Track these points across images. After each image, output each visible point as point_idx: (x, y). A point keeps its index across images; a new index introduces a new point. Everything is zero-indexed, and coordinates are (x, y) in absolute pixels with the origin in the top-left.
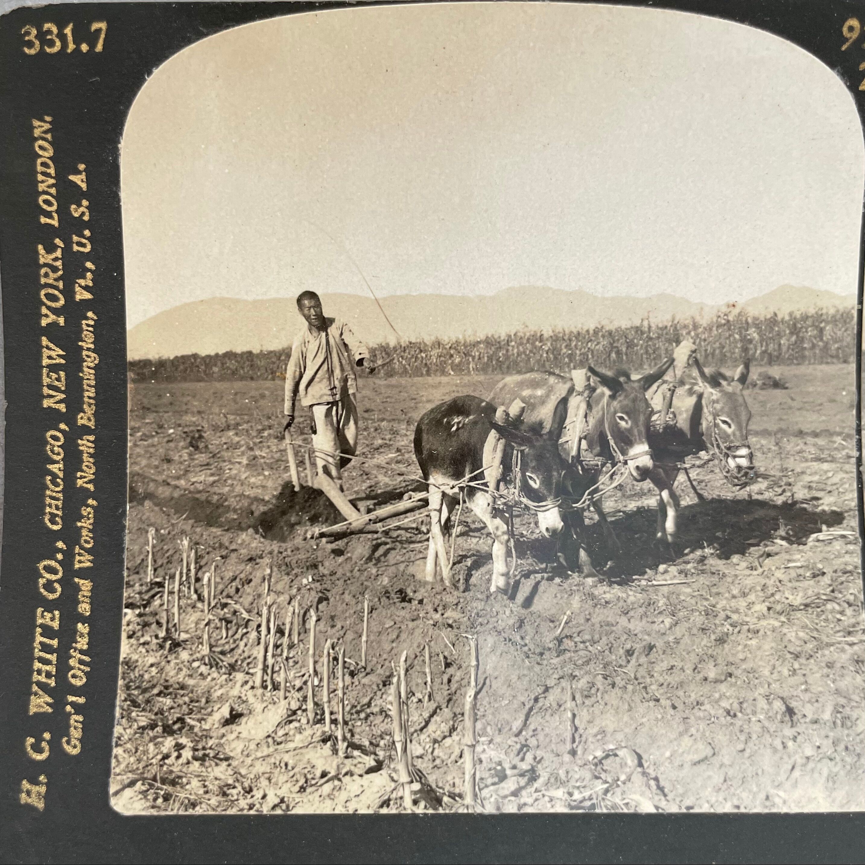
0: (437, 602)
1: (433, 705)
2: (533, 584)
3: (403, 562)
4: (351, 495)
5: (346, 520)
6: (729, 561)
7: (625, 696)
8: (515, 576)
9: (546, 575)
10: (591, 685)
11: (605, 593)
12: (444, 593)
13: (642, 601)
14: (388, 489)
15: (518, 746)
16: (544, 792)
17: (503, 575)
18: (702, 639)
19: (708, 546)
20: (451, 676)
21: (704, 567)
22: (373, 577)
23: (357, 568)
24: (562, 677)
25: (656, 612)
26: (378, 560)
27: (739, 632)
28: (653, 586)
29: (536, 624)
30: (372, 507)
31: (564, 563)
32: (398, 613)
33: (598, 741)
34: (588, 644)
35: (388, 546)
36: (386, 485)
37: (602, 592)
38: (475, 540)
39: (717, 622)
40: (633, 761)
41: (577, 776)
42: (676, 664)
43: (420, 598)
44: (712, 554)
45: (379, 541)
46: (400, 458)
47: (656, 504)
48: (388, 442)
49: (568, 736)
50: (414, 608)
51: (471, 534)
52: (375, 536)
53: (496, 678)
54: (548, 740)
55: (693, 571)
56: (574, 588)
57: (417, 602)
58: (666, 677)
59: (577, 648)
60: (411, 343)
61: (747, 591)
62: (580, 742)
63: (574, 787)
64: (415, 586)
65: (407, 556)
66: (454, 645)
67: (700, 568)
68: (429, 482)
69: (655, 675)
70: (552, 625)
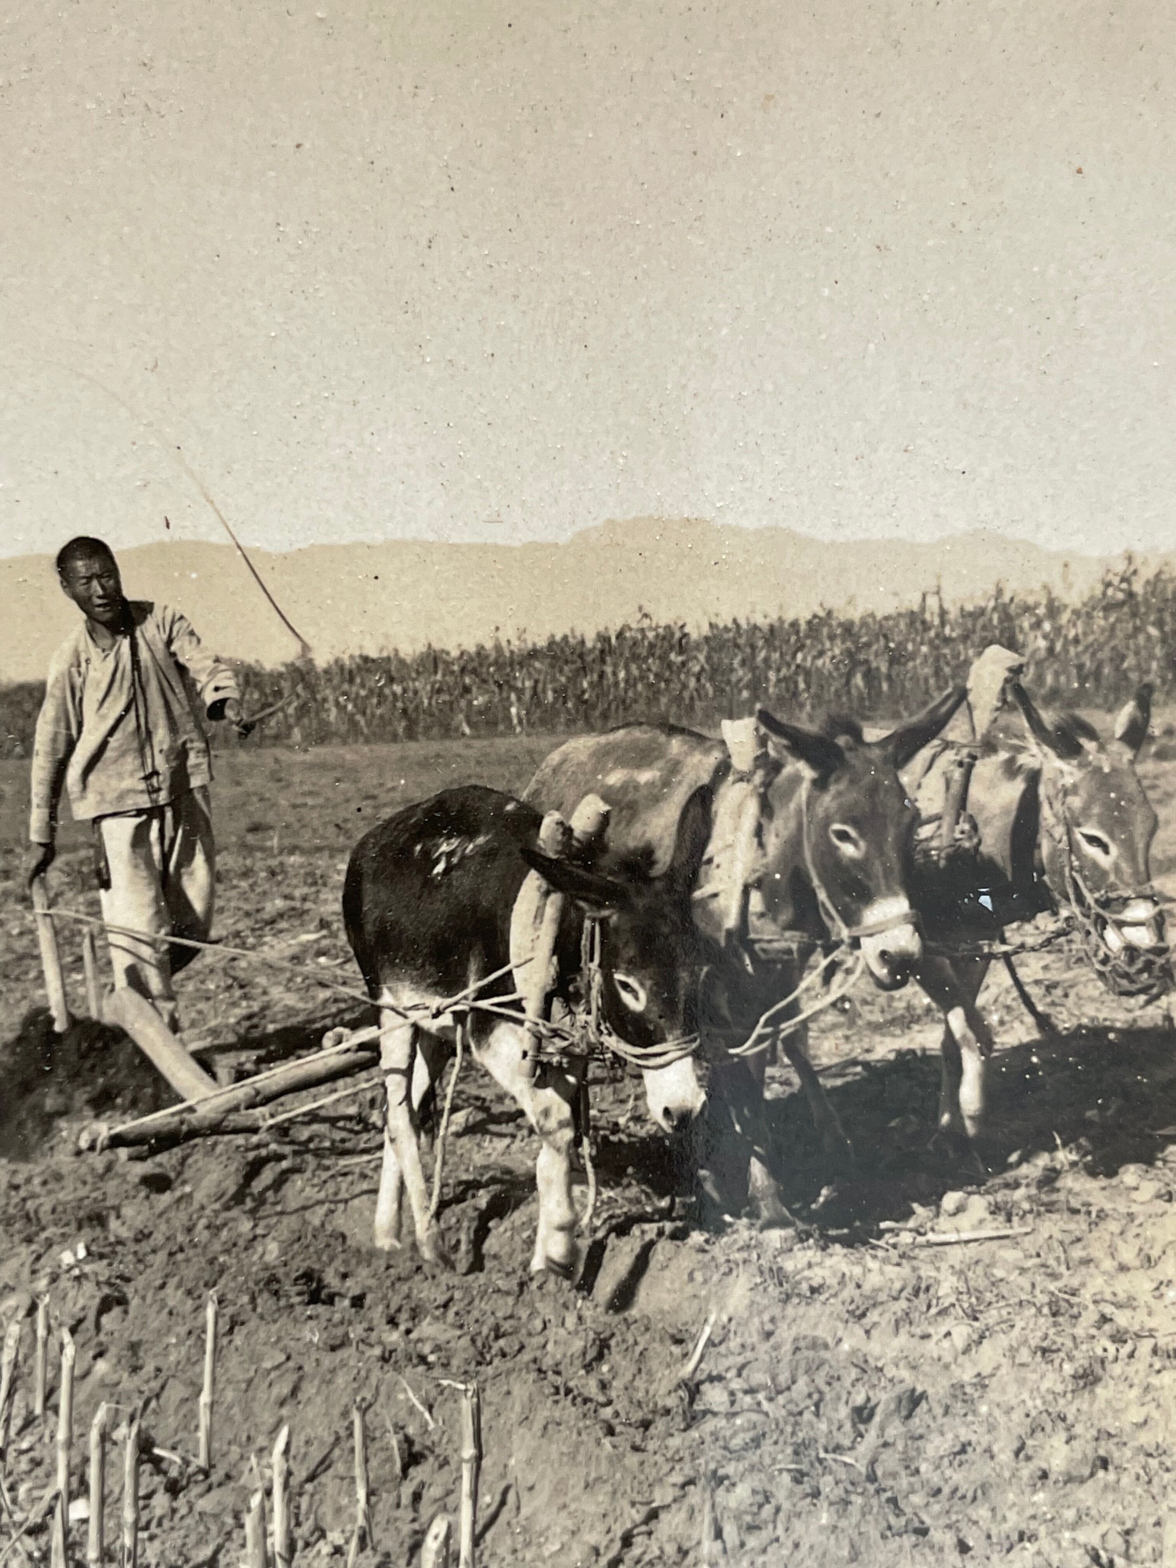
3: (321, 1202)
4: (200, 1038)
5: (182, 1101)
6: (1114, 1181)
7: (843, 1523)
8: (595, 1230)
9: (668, 1226)
11: (810, 1265)
12: (418, 1278)
13: (898, 1285)
14: (294, 1021)
17: (561, 1228)
19: (1065, 1145)
20: (422, 1484)
21: (1054, 1197)
22: (241, 1243)
23: (203, 1222)
24: (691, 1482)
25: (933, 1311)
26: (260, 1201)
27: (1131, 1355)
28: (930, 1245)
29: (638, 1349)
30: (249, 1066)
31: (715, 1195)
32: (295, 1333)
35: (285, 1164)
36: (291, 1011)
38: (501, 1144)
39: (1079, 1331)
42: (974, 1438)
43: (357, 1292)
44: (1074, 1164)
45: (263, 1152)
46: (325, 943)
50: (337, 1317)
51: (493, 1128)
52: (255, 1139)
53: (531, 1488)
55: (1026, 1206)
56: (738, 1256)
57: (347, 1302)
58: (948, 1472)
59: (737, 1408)
61: (1155, 1253)
64: (346, 1262)
65: (331, 1187)
66: (430, 1408)
67: (1045, 1198)
69: (923, 1468)
70: (676, 1350)
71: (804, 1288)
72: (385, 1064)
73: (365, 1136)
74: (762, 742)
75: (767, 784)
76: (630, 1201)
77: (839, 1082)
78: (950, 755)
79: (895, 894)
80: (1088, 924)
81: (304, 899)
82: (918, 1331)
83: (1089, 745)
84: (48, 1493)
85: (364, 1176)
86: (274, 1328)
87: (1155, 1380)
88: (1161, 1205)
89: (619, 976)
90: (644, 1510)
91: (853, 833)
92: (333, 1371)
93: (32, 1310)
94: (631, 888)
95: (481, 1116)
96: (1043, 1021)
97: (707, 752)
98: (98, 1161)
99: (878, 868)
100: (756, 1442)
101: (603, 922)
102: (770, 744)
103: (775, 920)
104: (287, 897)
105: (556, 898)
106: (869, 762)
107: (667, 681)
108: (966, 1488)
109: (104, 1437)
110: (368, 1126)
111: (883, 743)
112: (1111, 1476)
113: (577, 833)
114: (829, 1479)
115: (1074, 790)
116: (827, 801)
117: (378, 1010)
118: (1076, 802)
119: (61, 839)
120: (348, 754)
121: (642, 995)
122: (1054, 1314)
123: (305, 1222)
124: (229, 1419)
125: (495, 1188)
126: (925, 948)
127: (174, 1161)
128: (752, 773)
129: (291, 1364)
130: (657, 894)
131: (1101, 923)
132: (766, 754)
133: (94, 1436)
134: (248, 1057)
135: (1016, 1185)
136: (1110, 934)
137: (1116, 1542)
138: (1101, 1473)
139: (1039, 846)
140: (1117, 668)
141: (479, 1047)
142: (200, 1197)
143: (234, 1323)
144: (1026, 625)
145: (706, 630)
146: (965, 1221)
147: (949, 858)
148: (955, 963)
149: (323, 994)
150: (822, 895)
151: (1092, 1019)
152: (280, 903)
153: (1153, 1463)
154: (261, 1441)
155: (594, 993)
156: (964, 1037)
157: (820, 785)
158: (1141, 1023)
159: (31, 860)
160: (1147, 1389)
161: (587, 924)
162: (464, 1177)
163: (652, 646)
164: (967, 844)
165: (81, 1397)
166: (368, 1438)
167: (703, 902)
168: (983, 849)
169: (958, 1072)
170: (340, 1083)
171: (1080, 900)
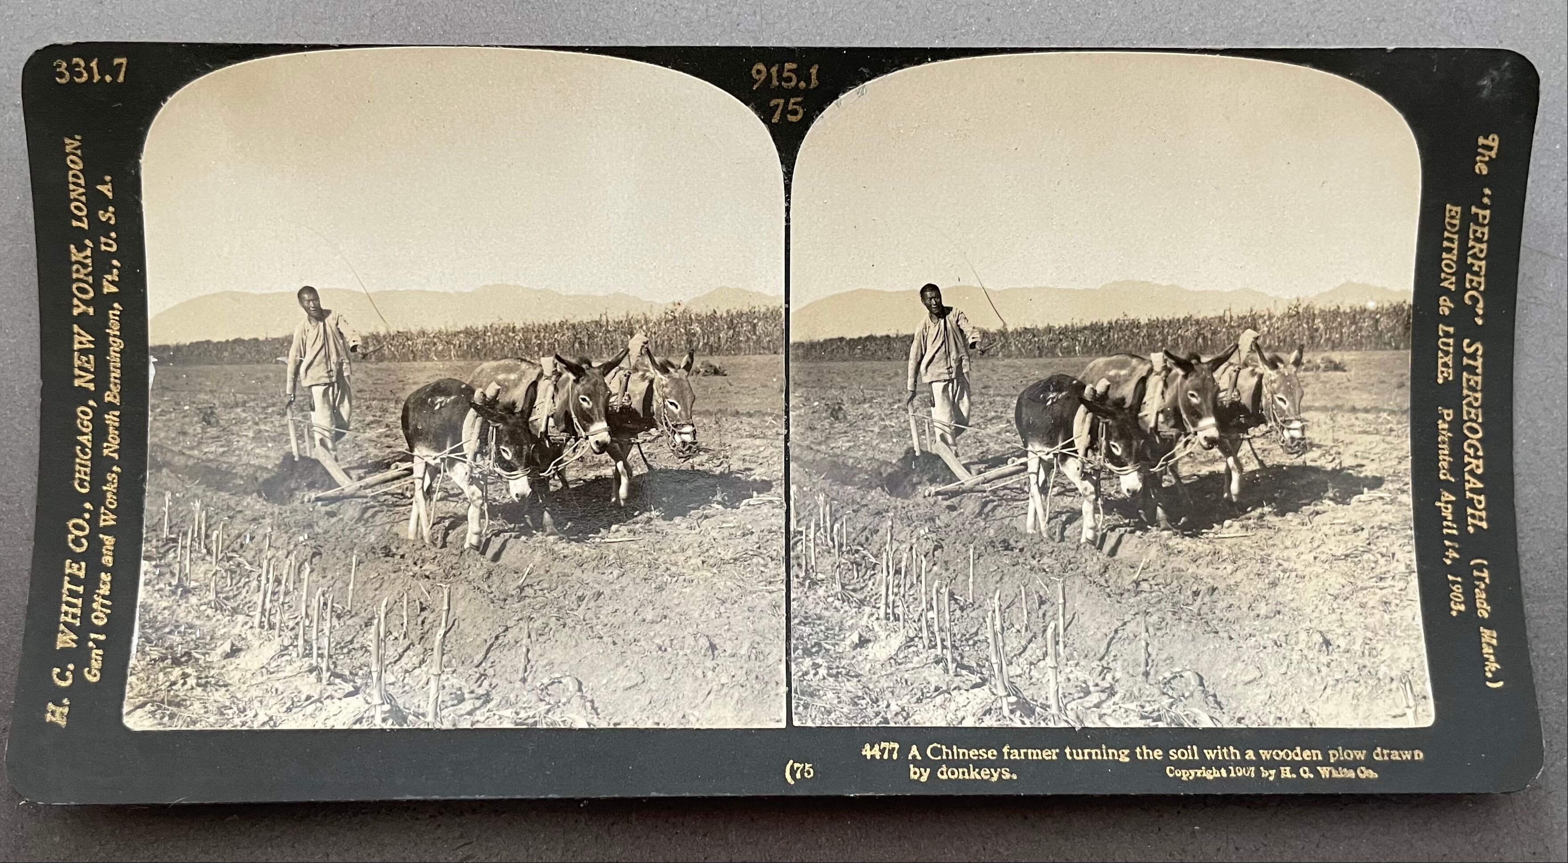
72: (1029, 470)
84: (920, 609)
88: (1300, 527)
93: (911, 548)
96: (1261, 462)
98: (932, 500)
100: (1159, 601)
109: (938, 591)
110: (1024, 492)
119: (918, 389)
124: (979, 587)
126: (1220, 436)
133: (934, 591)
134: (982, 467)
142: (966, 513)
143: (980, 556)
146: (1232, 530)
149: (1008, 446)
152: (993, 414)
154: (991, 595)
159: (908, 396)
160: (1294, 588)
165: (929, 578)
166: (1027, 595)
169: (1230, 479)
171: (1275, 420)
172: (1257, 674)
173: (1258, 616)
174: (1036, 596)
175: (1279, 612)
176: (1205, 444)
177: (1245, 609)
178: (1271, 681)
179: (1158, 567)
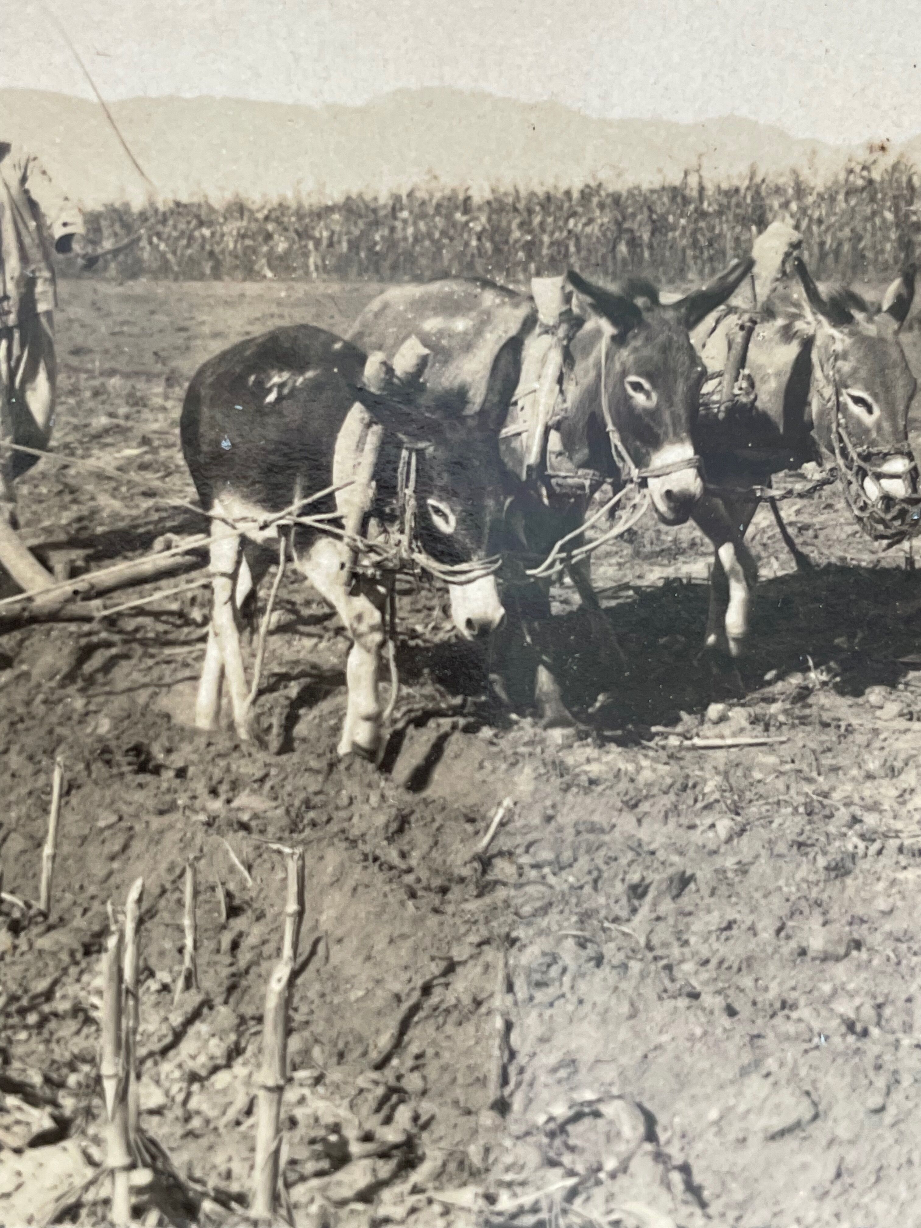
0: (217, 773)
1: (194, 998)
2: (433, 740)
3: (145, 686)
4: (35, 536)
5: (21, 591)
6: (860, 700)
7: (623, 985)
8: (394, 721)
9: (462, 722)
10: (548, 959)
11: (588, 761)
12: (235, 755)
13: (669, 781)
14: (121, 525)
15: (380, 1091)
16: (431, 1193)
17: (368, 718)
18: (799, 865)
19: (816, 666)
20: (241, 935)
21: (807, 711)
22: (75, 717)
23: (40, 697)
24: (486, 942)
25: (699, 805)
26: (90, 680)
27: (880, 852)
28: (695, 748)
29: (436, 825)
30: (80, 563)
31: (503, 695)
32: (128, 797)
33: (559, 1082)
34: (546, 870)
35: (114, 651)
36: (115, 516)
37: (582, 759)
38: (308, 643)
39: (832, 829)
40: (634, 1128)
41: (508, 1159)
42: (738, 917)
43: (180, 764)
44: (824, 684)
45: (95, 639)
46: (148, 458)
47: (705, 574)
48: (122, 422)
49: (493, 1069)
50: (165, 785)
51: (302, 628)
52: (86, 627)
53: (340, 941)
54: (447, 1078)
55: (782, 718)
56: (522, 750)
57: (171, 774)
58: (716, 946)
59: (523, 880)
60: (178, 204)
61: (898, 764)
62: (519, 1084)
63: (501, 1184)
64: (170, 739)
65: (155, 673)
66: (249, 868)
67: (797, 712)
68: (212, 513)
69: (693, 940)
70: (469, 828)
71: (584, 778)
72: (211, 568)
73: (186, 630)
74: (567, 299)
75: (570, 338)
76: (425, 697)
77: (613, 603)
78: (733, 320)
79: (682, 441)
80: (850, 476)
81: (127, 417)
82: (684, 821)
83: (859, 316)
85: (186, 665)
86: (108, 793)
87: (901, 875)
88: (902, 724)
89: (431, 502)
90: (443, 964)
91: (647, 386)
92: (162, 832)
94: (446, 423)
95: (293, 617)
96: (801, 559)
97: (517, 306)
99: (667, 417)
100: (545, 910)
101: (420, 453)
102: (574, 301)
103: (570, 458)
104: (111, 415)
105: (377, 429)
106: (664, 322)
107: (451, 239)
108: (732, 960)
110: (188, 622)
111: (677, 305)
112: (864, 955)
113: (399, 372)
114: (612, 945)
115: (844, 356)
116: (625, 354)
117: (209, 520)
118: (846, 366)
120: (160, 289)
121: (452, 519)
122: (809, 814)
123: (134, 702)
125: (304, 681)
126: (705, 490)
127: (12, 643)
128: (556, 327)
129: (123, 824)
130: (470, 431)
131: (862, 474)
132: (570, 310)
134: (77, 555)
135: (774, 700)
136: (869, 483)
137: (868, 1012)
138: (855, 953)
139: (810, 404)
140: (854, 248)
141: (301, 557)
144: (776, 205)
145: (488, 195)
146: (725, 728)
147: (728, 410)
148: (728, 504)
149: (148, 503)
150: (615, 439)
151: (843, 559)
152: (104, 421)
153: (903, 947)
155: (408, 515)
156: (732, 569)
157: (619, 340)
158: (884, 564)
160: (893, 882)
161: (404, 453)
162: (277, 670)
163: (439, 206)
164: (744, 399)
167: (508, 440)
168: (758, 404)
169: (725, 599)
170: (163, 583)
171: (844, 453)
172: (804, 1111)
173: (803, 952)
174: (220, 894)
175: (858, 945)
176: (662, 507)
177: (766, 935)
178: (843, 1132)
179: (536, 820)
